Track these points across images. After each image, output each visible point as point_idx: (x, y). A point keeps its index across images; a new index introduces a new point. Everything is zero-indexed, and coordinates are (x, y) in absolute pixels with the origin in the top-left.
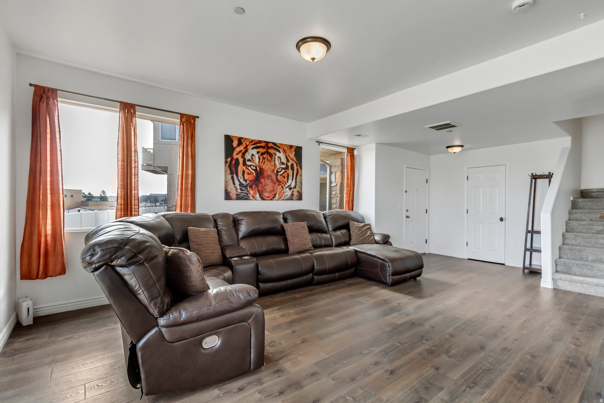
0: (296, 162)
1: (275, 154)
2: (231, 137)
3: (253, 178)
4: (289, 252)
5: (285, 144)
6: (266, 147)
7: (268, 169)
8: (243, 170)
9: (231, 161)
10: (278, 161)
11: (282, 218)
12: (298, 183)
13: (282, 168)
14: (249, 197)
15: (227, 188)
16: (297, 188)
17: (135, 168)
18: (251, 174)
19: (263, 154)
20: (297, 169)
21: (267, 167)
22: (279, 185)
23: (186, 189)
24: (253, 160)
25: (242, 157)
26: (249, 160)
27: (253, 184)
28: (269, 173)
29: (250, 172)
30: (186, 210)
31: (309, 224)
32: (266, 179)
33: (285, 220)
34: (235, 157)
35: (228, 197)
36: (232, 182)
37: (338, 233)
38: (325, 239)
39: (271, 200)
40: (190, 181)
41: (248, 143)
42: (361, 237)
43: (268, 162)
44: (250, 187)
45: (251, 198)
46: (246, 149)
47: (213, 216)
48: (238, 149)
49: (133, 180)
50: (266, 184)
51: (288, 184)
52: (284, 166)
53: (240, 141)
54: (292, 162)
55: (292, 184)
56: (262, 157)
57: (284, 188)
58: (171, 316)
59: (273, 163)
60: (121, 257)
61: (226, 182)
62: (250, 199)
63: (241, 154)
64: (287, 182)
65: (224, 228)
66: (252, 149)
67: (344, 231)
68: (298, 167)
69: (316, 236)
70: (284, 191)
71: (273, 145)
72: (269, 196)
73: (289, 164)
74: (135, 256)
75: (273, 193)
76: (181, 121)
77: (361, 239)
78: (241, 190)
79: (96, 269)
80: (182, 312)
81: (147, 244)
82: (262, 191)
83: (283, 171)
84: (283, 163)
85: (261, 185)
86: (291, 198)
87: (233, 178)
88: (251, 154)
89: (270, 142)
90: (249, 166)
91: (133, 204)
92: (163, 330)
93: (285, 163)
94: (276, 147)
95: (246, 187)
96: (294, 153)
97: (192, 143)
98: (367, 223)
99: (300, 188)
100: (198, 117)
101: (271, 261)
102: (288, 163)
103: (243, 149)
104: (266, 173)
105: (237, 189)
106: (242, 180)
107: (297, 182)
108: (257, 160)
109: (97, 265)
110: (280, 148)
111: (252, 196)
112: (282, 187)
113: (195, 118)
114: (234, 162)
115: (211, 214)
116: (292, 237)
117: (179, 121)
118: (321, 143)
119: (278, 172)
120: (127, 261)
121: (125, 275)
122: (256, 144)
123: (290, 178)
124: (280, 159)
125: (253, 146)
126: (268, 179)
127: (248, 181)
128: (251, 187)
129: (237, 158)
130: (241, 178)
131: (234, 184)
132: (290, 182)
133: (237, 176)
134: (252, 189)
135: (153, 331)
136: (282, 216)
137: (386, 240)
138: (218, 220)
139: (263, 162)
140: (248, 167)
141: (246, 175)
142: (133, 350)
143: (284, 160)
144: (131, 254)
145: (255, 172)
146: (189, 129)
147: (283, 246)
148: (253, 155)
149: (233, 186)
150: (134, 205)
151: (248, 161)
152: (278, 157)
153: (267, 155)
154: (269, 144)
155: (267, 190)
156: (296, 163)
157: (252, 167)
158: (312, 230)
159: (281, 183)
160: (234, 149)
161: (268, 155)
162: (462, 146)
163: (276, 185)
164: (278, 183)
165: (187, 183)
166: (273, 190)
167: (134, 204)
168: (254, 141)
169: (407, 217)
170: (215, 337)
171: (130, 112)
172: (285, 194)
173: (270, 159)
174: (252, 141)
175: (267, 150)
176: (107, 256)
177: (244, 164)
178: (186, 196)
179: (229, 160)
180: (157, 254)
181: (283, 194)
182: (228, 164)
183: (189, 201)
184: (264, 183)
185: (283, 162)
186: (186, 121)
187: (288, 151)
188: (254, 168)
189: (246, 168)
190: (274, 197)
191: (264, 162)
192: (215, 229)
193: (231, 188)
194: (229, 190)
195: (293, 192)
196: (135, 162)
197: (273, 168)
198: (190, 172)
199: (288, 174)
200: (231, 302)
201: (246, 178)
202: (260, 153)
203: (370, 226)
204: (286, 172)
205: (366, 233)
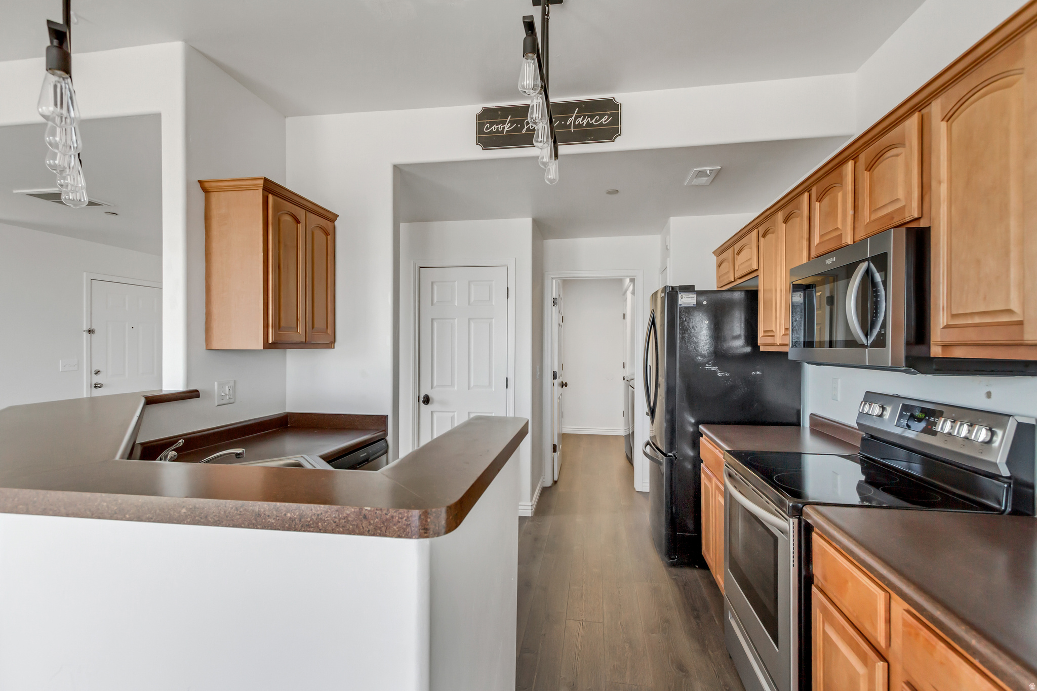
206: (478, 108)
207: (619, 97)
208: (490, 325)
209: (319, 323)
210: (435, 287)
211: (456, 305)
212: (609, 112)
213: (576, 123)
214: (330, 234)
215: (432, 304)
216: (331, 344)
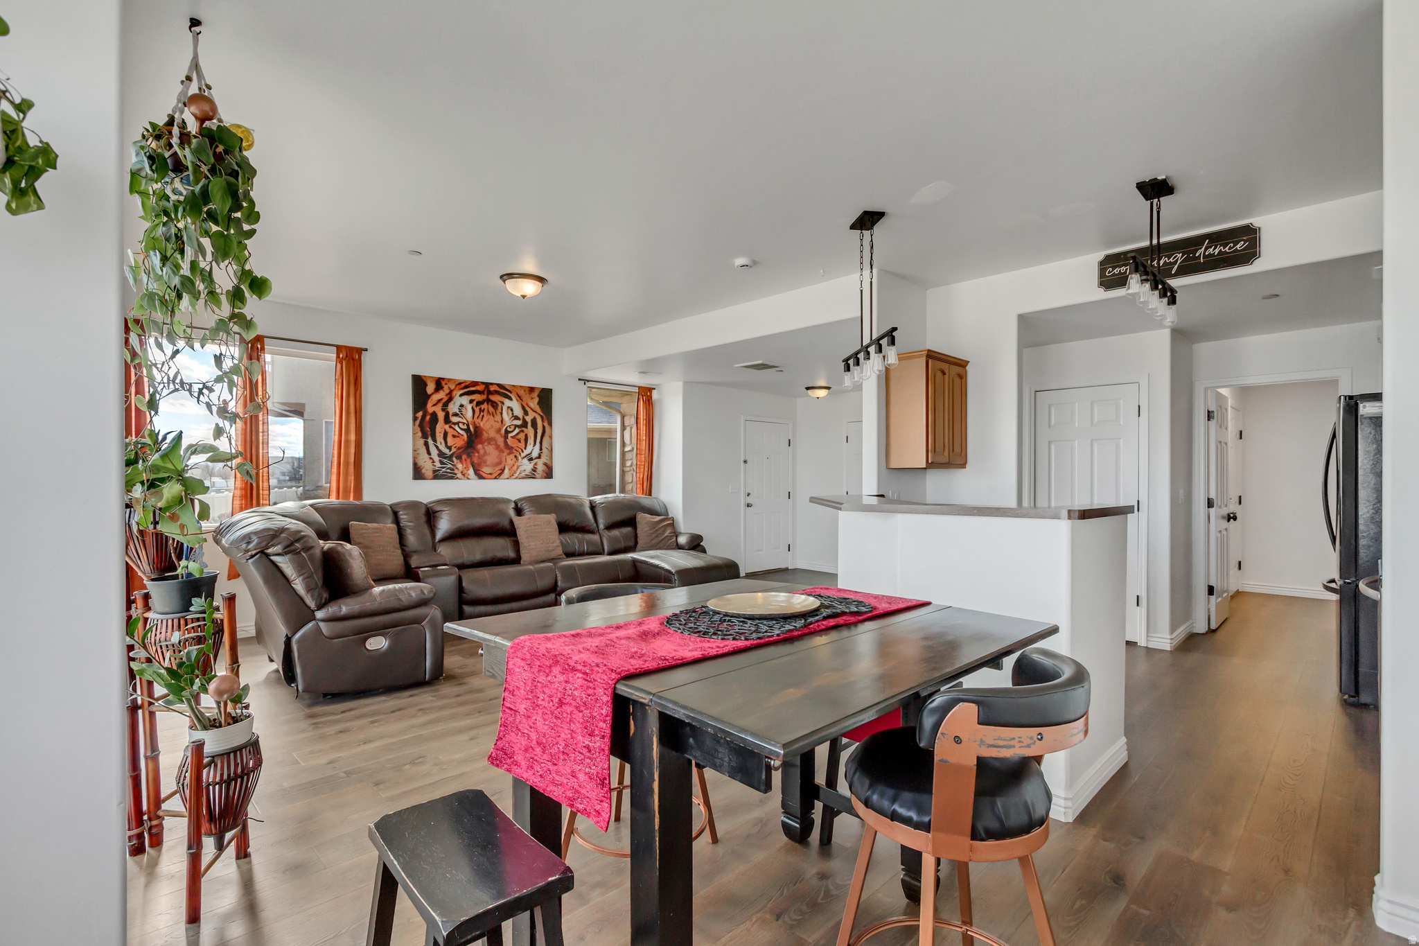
0: (542, 414)
1: (503, 403)
2: (424, 378)
3: (463, 443)
4: (522, 562)
5: (521, 386)
6: (486, 392)
7: (490, 429)
8: (445, 431)
9: (424, 417)
10: (508, 414)
11: (513, 508)
12: (544, 450)
13: (516, 426)
14: (456, 474)
15: (416, 460)
16: (544, 459)
17: (263, 432)
18: (458, 437)
19: (479, 404)
20: (544, 427)
21: (488, 425)
22: (509, 454)
23: (347, 464)
24: (462, 414)
25: (443, 410)
26: (455, 415)
27: (463, 452)
28: (492, 434)
29: (457, 434)
30: (346, 496)
31: (561, 519)
32: (486, 444)
33: (519, 511)
34: (430, 409)
35: (418, 474)
36: (425, 451)
37: (616, 533)
38: (589, 543)
39: (496, 478)
40: (352, 450)
41: (452, 387)
42: (652, 540)
43: (489, 416)
44: (457, 458)
45: (459, 475)
46: (449, 396)
47: (391, 506)
48: (436, 397)
49: (261, 451)
50: (485, 452)
51: (526, 452)
52: (519, 423)
53: (439, 383)
54: (534, 414)
55: (533, 452)
56: (478, 408)
57: (520, 458)
58: (330, 609)
59: (498, 418)
60: (278, 544)
61: (414, 451)
62: (457, 478)
63: (440, 405)
64: (525, 448)
65: (410, 524)
66: (461, 395)
67: (628, 530)
68: (544, 424)
69: (573, 539)
70: (519, 464)
71: (498, 389)
72: (491, 472)
73: (529, 419)
74: (292, 544)
75: (500, 467)
76: (338, 357)
77: (654, 542)
78: (441, 463)
79: (252, 557)
80: (342, 606)
81: (302, 533)
82: (479, 464)
83: (517, 430)
84: (517, 418)
85: (477, 454)
86: (532, 475)
87: (426, 444)
88: (458, 404)
89: (492, 384)
90: (455, 424)
91: (261, 488)
92: (322, 624)
93: (521, 417)
94: (504, 391)
95: (450, 458)
96: (537, 400)
97: (356, 390)
98: (670, 516)
99: (548, 458)
100: (366, 350)
101: (485, 573)
102: (526, 417)
103: (444, 397)
104: (485, 435)
105: (433, 462)
106: (442, 448)
107: (543, 448)
108: (469, 414)
109: (254, 552)
110: (511, 392)
111: (462, 472)
112: (516, 457)
113: (360, 351)
114: (428, 418)
115: (389, 503)
116: (527, 538)
117: (335, 355)
118: (588, 381)
119: (507, 432)
120: (284, 549)
121: (280, 563)
122: (469, 388)
123: (531, 441)
124: (512, 410)
125: (462, 392)
126: (489, 443)
127: (453, 448)
128: (459, 458)
129: (434, 412)
130: (441, 444)
131: (429, 453)
132: (530, 448)
133: (435, 440)
134: (460, 461)
135: (310, 625)
136: (513, 505)
137: (696, 544)
138: (401, 513)
139: (481, 416)
140: (453, 426)
141: (450, 439)
142: (288, 641)
143: (518, 412)
144: (288, 542)
145: (467, 435)
146: (352, 369)
147: (512, 554)
148: (462, 406)
149: (427, 456)
150: (263, 490)
151: (453, 415)
152: (508, 407)
153: (488, 404)
154: (491, 386)
155: (489, 463)
156: (542, 417)
157: (461, 425)
158: (563, 528)
159: (514, 451)
160: (429, 396)
161: (490, 406)
162: (828, 388)
163: (505, 454)
164: (508, 451)
165: (347, 454)
166: (500, 463)
167: (263, 487)
168: (465, 382)
169: (749, 505)
170: (381, 639)
171: (255, 349)
172: (521, 468)
173: (494, 411)
174: (460, 384)
175: (488, 396)
176: (264, 544)
177: (447, 420)
178: (346, 475)
179: (420, 414)
180: (313, 545)
181: (518, 468)
182: (418, 422)
183: (351, 482)
184: (482, 452)
185: (516, 416)
186: (347, 356)
187: (526, 397)
188: (465, 427)
189: (451, 427)
190: (500, 475)
191: (483, 416)
192: (394, 526)
193: (424, 461)
194: (420, 463)
195: (536, 464)
196: (263, 423)
197: (498, 425)
198: (353, 437)
199: (526, 435)
200: (400, 600)
201: (449, 444)
202: (475, 402)
203: (673, 520)
204: (522, 431)
205: (664, 531)
206: (1100, 255)
207: (1256, 221)
208: (1118, 446)
209: (957, 449)
210: (1053, 410)
211: (1077, 426)
212: (1245, 238)
213: (1207, 254)
214: (962, 377)
215: (1049, 427)
216: (963, 465)
